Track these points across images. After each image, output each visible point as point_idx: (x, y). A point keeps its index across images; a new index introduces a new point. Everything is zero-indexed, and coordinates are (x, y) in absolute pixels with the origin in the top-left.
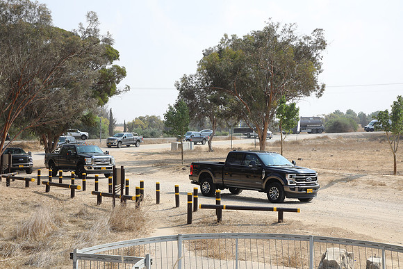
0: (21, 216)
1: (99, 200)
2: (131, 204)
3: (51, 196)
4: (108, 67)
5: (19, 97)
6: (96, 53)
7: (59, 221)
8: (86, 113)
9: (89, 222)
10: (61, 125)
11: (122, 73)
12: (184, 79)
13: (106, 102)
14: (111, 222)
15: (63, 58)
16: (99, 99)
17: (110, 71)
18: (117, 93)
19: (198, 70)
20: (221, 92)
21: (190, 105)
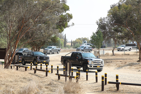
0: (23, 85)
1: (59, 78)
2: (74, 80)
3: (36, 75)
4: (64, 14)
5: (23, 28)
6: (59, 7)
7: (40, 87)
8: (53, 36)
9: (54, 88)
10: (41, 42)
11: (70, 17)
12: (101, 20)
13: (63, 31)
14: (65, 88)
15: (43, 9)
16: (59, 29)
17: (65, 16)
18: (68, 27)
19: (108, 15)
20: (119, 26)
21: (104, 33)
